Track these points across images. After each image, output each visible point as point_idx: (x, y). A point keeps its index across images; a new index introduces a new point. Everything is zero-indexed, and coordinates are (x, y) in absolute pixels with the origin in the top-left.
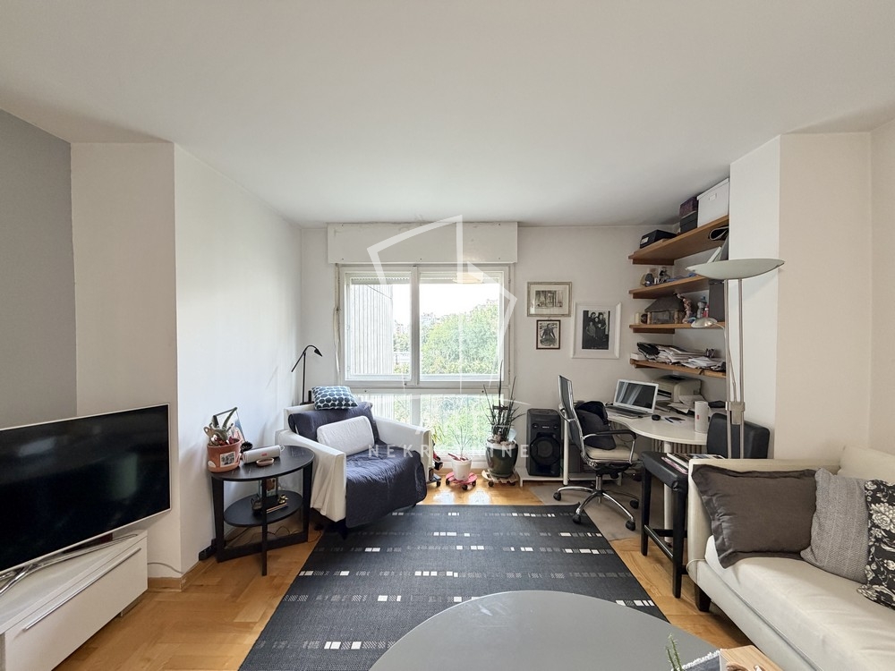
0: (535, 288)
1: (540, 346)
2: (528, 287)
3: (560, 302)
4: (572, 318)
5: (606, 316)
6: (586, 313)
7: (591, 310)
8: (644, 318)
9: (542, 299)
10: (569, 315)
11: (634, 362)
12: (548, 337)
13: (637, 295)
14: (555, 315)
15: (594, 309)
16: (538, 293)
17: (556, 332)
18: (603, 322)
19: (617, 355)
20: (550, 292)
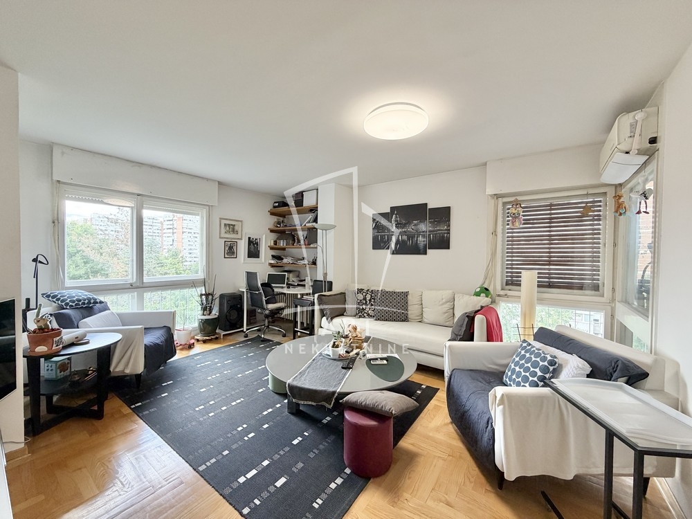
0: (224, 222)
1: (226, 256)
2: (220, 221)
3: (237, 231)
4: (243, 240)
5: (258, 240)
6: (249, 238)
7: (252, 237)
8: (275, 243)
9: (228, 228)
10: (241, 239)
11: (270, 264)
12: (231, 251)
13: (272, 231)
14: (235, 239)
15: (253, 237)
16: (225, 225)
17: (235, 248)
18: (257, 244)
19: (263, 261)
20: (232, 225)
